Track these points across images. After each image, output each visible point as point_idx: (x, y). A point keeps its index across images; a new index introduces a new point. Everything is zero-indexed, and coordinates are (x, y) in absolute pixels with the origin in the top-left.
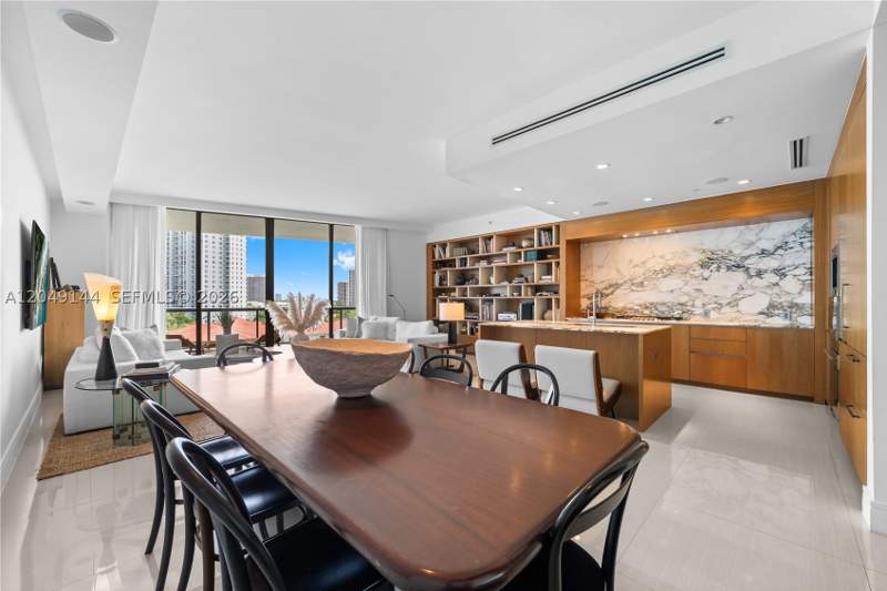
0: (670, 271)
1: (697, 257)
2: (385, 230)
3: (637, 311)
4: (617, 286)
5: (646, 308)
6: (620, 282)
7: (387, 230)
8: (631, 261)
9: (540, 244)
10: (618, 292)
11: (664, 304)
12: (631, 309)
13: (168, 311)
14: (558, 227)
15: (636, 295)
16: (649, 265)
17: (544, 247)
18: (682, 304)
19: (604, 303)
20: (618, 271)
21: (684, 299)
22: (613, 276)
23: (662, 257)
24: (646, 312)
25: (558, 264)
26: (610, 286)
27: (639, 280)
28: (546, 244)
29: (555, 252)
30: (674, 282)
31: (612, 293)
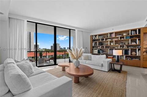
7: (82, 31)
13: (28, 52)
17: (133, 35)
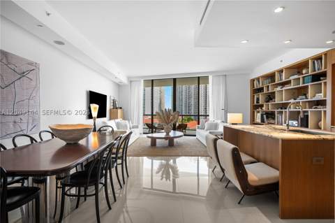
2: (224, 76)
7: (225, 75)
14: (326, 54)
17: (317, 72)
25: (325, 83)
28: (318, 70)
29: (324, 75)
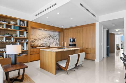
0: (45, 38)
1: (49, 36)
3: (40, 45)
4: (36, 40)
5: (42, 45)
6: (37, 39)
8: (39, 34)
9: (20, 25)
10: (36, 41)
11: (44, 44)
12: (39, 45)
15: (39, 42)
16: (42, 36)
18: (47, 44)
19: (33, 44)
20: (36, 36)
21: (47, 43)
22: (35, 37)
23: (44, 35)
24: (41, 45)
26: (35, 40)
27: (40, 39)
28: (23, 26)
30: (45, 40)
31: (35, 41)
